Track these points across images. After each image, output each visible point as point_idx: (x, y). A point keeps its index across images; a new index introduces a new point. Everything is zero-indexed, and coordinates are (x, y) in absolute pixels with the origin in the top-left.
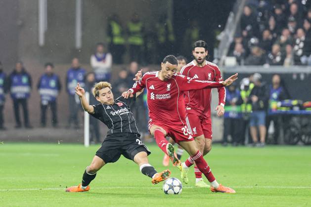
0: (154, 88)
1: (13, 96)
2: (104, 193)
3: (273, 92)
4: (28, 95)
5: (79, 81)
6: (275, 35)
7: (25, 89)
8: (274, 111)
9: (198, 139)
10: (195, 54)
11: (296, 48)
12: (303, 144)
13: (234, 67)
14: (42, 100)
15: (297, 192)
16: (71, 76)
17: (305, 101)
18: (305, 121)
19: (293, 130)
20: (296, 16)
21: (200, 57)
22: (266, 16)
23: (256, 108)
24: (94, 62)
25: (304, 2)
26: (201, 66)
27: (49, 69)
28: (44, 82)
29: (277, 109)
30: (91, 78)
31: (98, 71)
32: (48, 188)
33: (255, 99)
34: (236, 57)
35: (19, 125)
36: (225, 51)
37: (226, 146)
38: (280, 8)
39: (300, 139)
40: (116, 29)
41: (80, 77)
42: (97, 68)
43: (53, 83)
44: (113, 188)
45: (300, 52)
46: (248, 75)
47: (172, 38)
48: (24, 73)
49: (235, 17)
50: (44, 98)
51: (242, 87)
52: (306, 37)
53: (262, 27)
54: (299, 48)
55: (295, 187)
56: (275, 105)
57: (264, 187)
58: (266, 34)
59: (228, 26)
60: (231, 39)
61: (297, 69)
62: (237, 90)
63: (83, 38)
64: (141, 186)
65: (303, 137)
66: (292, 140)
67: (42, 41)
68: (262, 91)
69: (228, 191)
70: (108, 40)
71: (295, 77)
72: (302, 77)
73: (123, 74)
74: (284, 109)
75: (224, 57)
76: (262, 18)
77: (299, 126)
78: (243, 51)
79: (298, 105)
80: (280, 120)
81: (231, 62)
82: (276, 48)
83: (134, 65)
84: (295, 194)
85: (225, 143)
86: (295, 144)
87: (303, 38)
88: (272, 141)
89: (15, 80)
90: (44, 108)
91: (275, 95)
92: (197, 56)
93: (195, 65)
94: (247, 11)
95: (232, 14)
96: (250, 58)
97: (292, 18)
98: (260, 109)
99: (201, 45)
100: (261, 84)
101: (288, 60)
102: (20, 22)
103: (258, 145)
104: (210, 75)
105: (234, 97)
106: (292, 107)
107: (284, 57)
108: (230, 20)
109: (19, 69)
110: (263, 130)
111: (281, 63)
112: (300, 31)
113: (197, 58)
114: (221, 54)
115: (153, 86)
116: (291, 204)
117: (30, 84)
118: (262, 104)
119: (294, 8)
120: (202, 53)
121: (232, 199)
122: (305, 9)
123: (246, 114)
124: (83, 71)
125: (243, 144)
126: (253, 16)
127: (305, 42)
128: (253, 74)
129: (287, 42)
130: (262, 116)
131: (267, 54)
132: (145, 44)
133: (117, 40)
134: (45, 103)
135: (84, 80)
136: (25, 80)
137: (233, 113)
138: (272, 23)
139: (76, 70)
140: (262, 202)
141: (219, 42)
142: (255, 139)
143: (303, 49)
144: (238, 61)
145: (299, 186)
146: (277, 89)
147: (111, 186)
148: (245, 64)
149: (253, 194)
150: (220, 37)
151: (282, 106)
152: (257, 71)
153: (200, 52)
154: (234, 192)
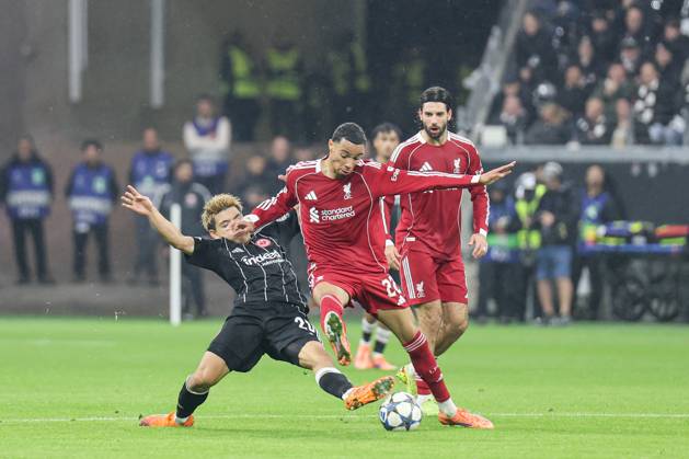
0: (315, 198)
1: (13, 213)
2: (213, 427)
3: (589, 204)
4: (44, 211)
5: (158, 180)
6: (592, 76)
7: (39, 198)
8: (590, 246)
9: (427, 309)
10: (423, 117)
11: (639, 105)
12: (654, 318)
13: (503, 149)
14: (75, 222)
15: (642, 426)
16: (141, 167)
17: (658, 223)
18: (658, 269)
19: (632, 287)
20: (638, 35)
21: (434, 125)
22: (572, 35)
23: (550, 239)
24: (191, 137)
25: (656, 5)
26: (437, 144)
27: (91, 153)
28: (80, 181)
29: (596, 240)
30: (184, 172)
31: (200, 158)
32: (89, 416)
33: (548, 219)
34: (506, 125)
35: (24, 276)
36: (483, 114)
37: (483, 323)
38: (604, 17)
39: (647, 308)
40: (241, 65)
41: (161, 170)
42: (197, 151)
43: (100, 185)
44: (233, 416)
45: (647, 116)
46: (531, 167)
47: (363, 84)
48: (35, 161)
49: (503, 39)
50: (82, 216)
51: (520, 193)
52: (661, 81)
53: (563, 59)
54: (646, 107)
55: (636, 415)
56: (591, 233)
57: (568, 414)
58: (573, 75)
59: (488, 57)
60: (495, 87)
61: (641, 153)
62: (509, 200)
63: (167, 84)
64: (296, 414)
65: (655, 304)
66: (630, 311)
67: (75, 92)
68: (563, 201)
69: (476, 424)
70: (223, 89)
71: (636, 170)
72: (652, 170)
73: (256, 165)
74: (612, 242)
75: (479, 126)
76: (564, 40)
77: (644, 278)
78: (521, 112)
79: (644, 233)
80: (603, 267)
81: (494, 137)
82: (594, 106)
83: (280, 146)
84: (637, 429)
85: (482, 318)
86: (636, 319)
87: (654, 84)
88: (586, 312)
89: (17, 176)
90: (80, 240)
91: (592, 211)
92: (429, 121)
93: (423, 142)
94: (531, 24)
95: (497, 32)
96: (537, 129)
97: (630, 41)
98: (560, 242)
99: (436, 97)
100: (563, 187)
101: (621, 134)
102: (26, 50)
103: (554, 321)
104: (457, 163)
105: (501, 215)
106: (629, 237)
107: (611, 126)
108: (493, 43)
109: (24, 152)
110: (565, 287)
111: (607, 139)
112: (648, 69)
113: (429, 125)
114: (473, 120)
115: (312, 193)
116: (628, 453)
117: (49, 185)
118: (563, 231)
119: (634, 17)
120: (439, 114)
121: (499, 441)
122: (658, 20)
123: (529, 252)
124: (168, 158)
125: (522, 319)
126: (543, 34)
127: (657, 93)
128: (543, 164)
129: (619, 94)
130: (563, 257)
131: (575, 119)
132: (305, 97)
133: (243, 89)
134: (83, 228)
135: (170, 178)
136: (38, 177)
137: (500, 252)
138: (585, 51)
139: (152, 155)
140: (562, 448)
141: (467, 93)
142: (548, 307)
143: (654, 108)
144: (511, 135)
145: (645, 412)
146: (597, 198)
147: (230, 413)
148: (526, 143)
149: (543, 430)
150: (472, 81)
151: (608, 235)
152: (553, 158)
153: (433, 112)
154: (491, 425)
